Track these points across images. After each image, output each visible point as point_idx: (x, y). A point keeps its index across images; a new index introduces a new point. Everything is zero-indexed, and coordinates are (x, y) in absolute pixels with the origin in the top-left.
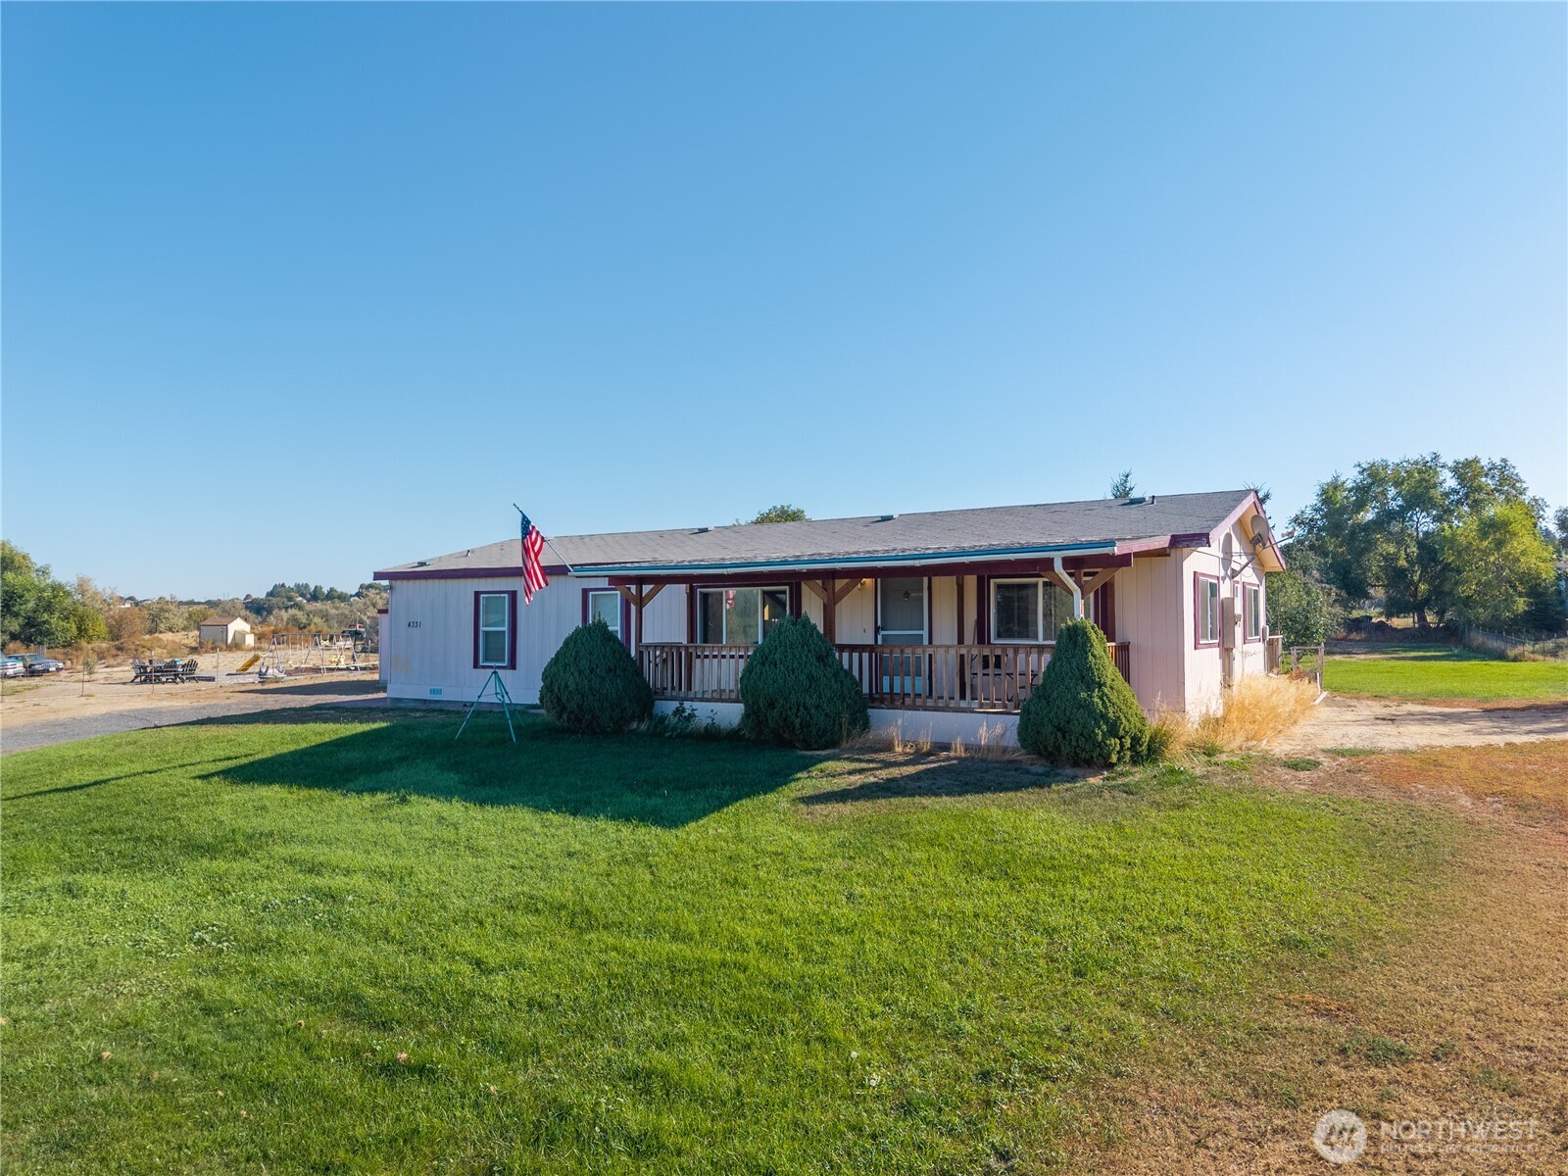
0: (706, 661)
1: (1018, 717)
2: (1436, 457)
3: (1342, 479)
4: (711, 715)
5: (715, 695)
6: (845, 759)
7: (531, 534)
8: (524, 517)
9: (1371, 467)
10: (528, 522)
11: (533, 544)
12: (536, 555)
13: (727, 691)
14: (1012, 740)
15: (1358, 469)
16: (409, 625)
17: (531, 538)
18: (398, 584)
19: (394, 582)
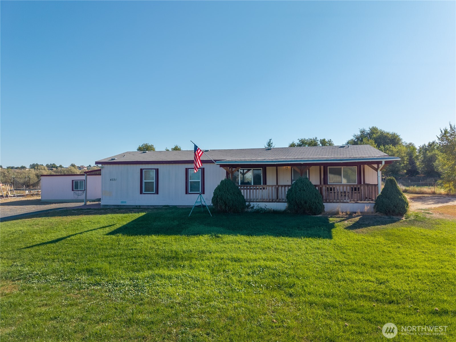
0: (251, 190)
1: (374, 204)
2: (316, 138)
3: (295, 143)
4: (265, 206)
5: (261, 200)
6: (333, 217)
7: (198, 150)
8: (195, 145)
9: (302, 140)
10: (197, 147)
11: (198, 154)
12: (199, 157)
13: (266, 199)
14: (372, 210)
15: (299, 140)
16: (111, 180)
17: (197, 152)
18: (106, 166)
19: (103, 165)
